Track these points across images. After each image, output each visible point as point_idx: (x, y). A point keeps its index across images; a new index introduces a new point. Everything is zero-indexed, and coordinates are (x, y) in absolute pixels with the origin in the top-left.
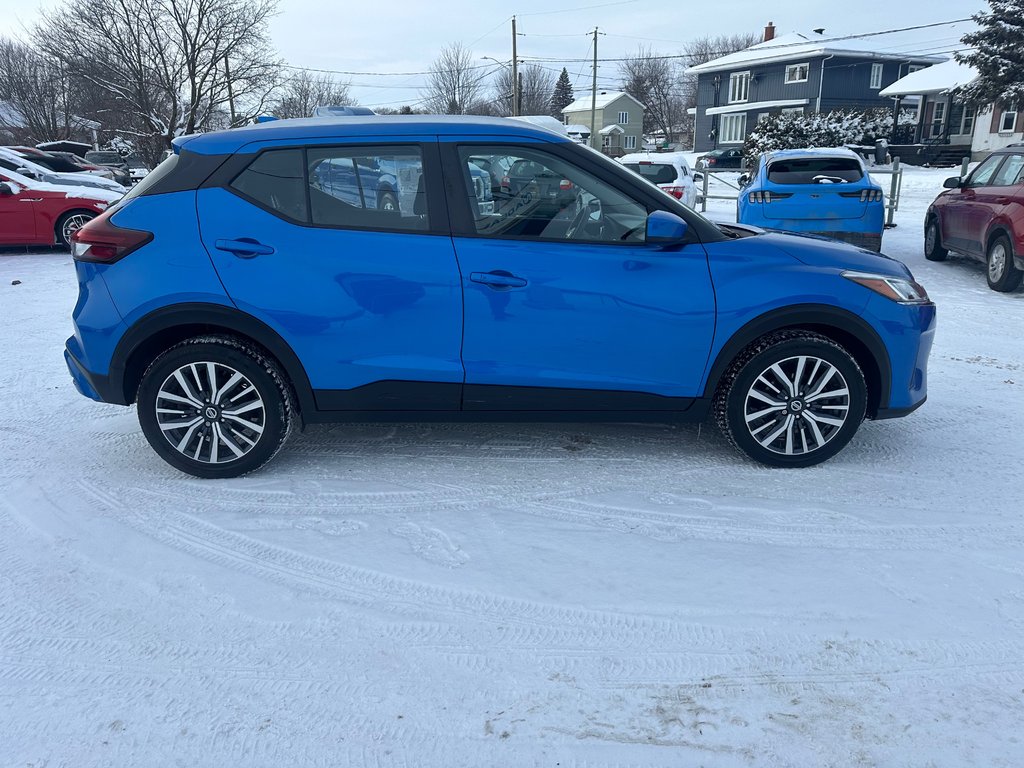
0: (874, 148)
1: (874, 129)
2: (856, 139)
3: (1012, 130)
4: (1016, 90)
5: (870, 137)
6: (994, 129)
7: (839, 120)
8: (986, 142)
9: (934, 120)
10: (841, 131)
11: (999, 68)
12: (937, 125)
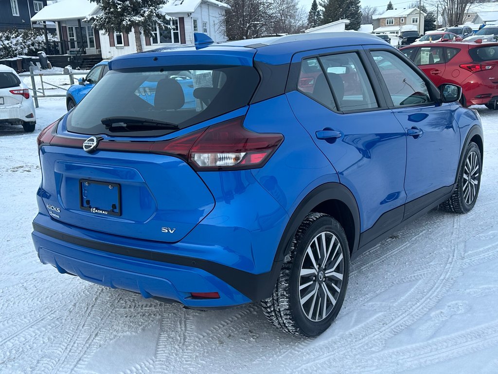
0: (38, 58)
1: (33, 44)
2: (24, 52)
3: (123, 45)
4: (130, 20)
5: (32, 50)
6: (112, 44)
7: (8, 38)
8: (110, 52)
9: (69, 38)
10: (13, 46)
11: (117, 6)
12: (72, 41)
